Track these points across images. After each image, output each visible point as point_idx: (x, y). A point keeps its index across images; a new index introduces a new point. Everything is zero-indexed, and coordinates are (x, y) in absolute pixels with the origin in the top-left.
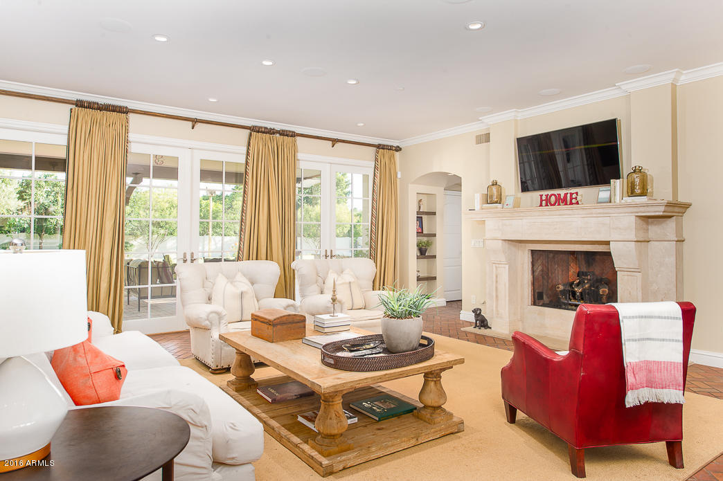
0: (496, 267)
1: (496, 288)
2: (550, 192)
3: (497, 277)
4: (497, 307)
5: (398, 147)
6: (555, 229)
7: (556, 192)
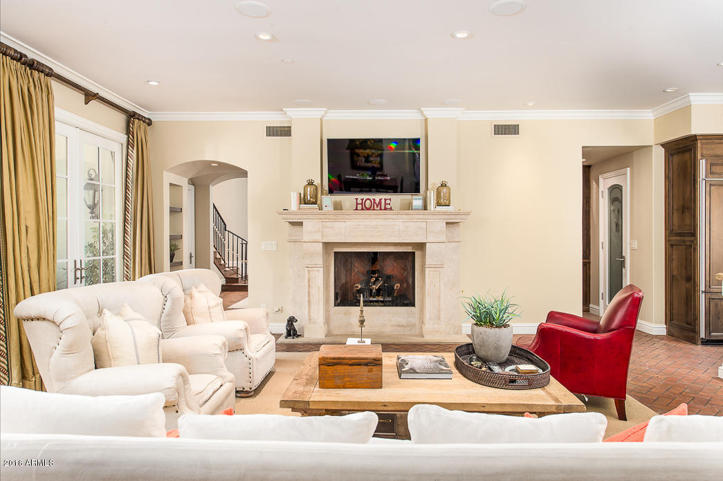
0: (309, 271)
1: (309, 293)
2: (365, 196)
3: (309, 280)
4: (309, 313)
5: (150, 120)
6: (379, 232)
7: (371, 197)
